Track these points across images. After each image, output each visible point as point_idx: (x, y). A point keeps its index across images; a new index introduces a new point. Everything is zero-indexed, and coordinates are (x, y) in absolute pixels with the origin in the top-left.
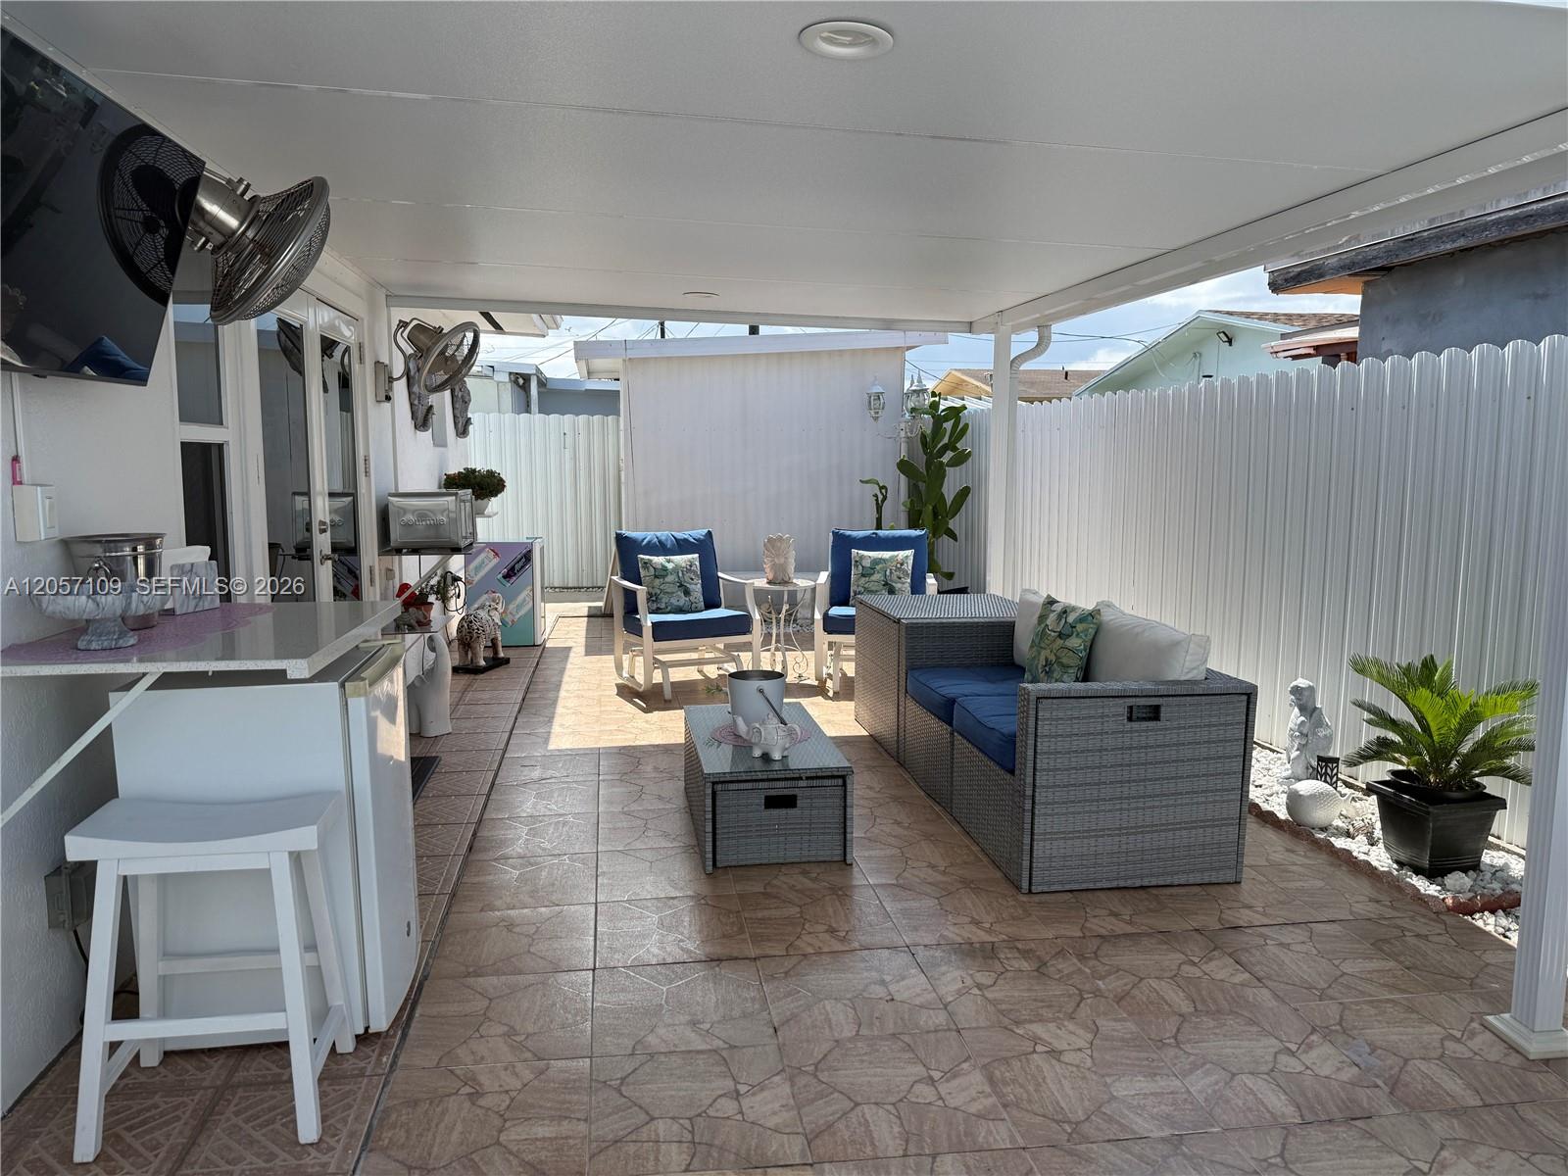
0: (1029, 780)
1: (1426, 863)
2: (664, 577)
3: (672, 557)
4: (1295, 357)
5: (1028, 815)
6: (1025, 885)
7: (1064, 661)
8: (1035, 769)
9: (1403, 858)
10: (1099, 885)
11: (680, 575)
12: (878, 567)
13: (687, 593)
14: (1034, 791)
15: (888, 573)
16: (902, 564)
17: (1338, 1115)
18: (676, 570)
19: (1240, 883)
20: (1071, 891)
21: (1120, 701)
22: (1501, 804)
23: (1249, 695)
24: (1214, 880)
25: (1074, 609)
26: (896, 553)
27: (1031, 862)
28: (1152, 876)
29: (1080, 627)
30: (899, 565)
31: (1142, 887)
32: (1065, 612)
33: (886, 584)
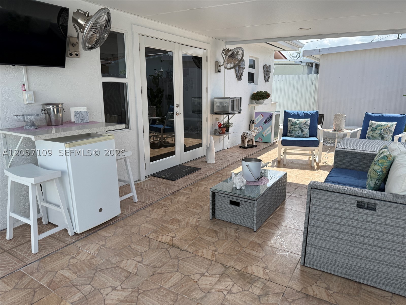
0: (306, 221)
2: (295, 125)
3: (299, 119)
8: (309, 217)
11: (301, 125)
12: (378, 128)
13: (302, 131)
14: (308, 226)
15: (382, 131)
16: (389, 128)
18: (299, 124)
26: (388, 123)
30: (388, 128)
33: (381, 135)
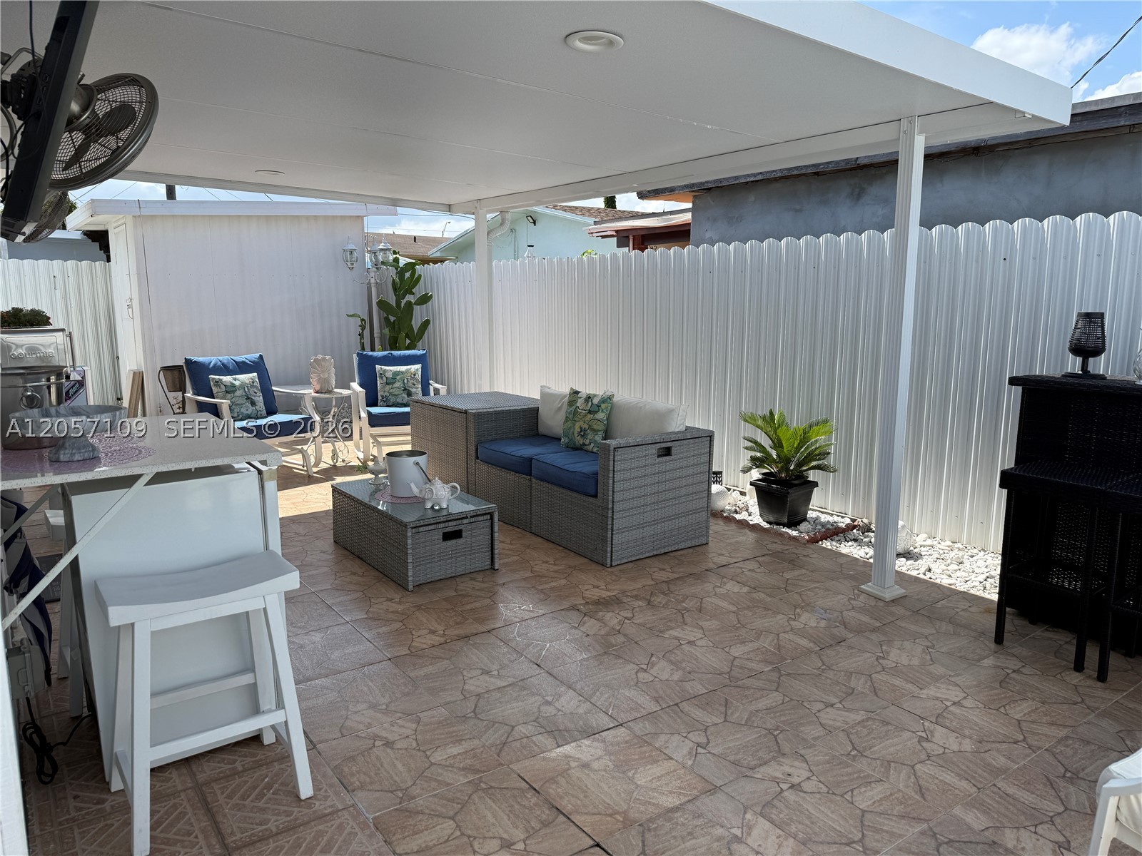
0: (610, 498)
1: (785, 520)
3: (237, 376)
4: (603, 237)
5: (610, 519)
6: (609, 562)
7: (595, 427)
8: (613, 491)
9: (772, 519)
10: (644, 556)
11: (246, 390)
12: (398, 378)
13: (253, 403)
14: (613, 505)
15: (406, 381)
16: (415, 375)
17: (832, 642)
18: (243, 385)
19: (707, 544)
20: (631, 562)
21: (653, 446)
22: (815, 484)
23: (710, 437)
24: (697, 544)
25: (595, 396)
26: (409, 367)
27: (612, 548)
28: (669, 546)
29: (603, 406)
30: (413, 376)
31: (665, 553)
32: (589, 398)
33: (405, 389)
